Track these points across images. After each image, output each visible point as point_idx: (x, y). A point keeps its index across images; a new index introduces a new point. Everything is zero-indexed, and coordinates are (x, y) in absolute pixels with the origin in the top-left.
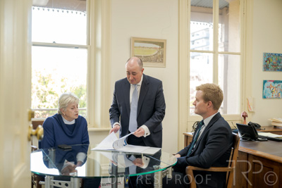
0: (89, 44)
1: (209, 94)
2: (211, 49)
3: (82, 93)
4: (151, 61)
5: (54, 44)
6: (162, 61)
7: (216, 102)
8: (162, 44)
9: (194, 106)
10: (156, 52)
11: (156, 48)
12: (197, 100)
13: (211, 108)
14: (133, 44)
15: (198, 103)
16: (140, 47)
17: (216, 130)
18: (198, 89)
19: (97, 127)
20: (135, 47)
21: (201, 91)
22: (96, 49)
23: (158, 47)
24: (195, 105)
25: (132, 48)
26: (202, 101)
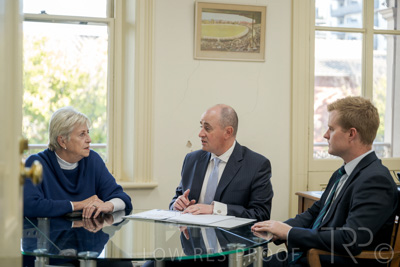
0: (112, 15)
1: (351, 114)
2: (359, 25)
3: (97, 113)
4: (234, 49)
5: (43, 16)
6: (257, 50)
7: (364, 127)
8: (257, 16)
9: (326, 142)
10: (246, 31)
11: (245, 24)
12: (331, 129)
13: (358, 141)
14: (200, 16)
15: (332, 134)
16: (212, 21)
17: (367, 182)
18: (331, 108)
19: (128, 181)
20: (204, 22)
21: (336, 112)
22: (127, 27)
23: (250, 20)
24: (328, 138)
25: (197, 23)
26: (338, 130)
